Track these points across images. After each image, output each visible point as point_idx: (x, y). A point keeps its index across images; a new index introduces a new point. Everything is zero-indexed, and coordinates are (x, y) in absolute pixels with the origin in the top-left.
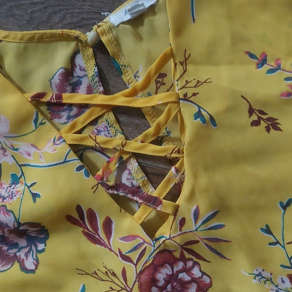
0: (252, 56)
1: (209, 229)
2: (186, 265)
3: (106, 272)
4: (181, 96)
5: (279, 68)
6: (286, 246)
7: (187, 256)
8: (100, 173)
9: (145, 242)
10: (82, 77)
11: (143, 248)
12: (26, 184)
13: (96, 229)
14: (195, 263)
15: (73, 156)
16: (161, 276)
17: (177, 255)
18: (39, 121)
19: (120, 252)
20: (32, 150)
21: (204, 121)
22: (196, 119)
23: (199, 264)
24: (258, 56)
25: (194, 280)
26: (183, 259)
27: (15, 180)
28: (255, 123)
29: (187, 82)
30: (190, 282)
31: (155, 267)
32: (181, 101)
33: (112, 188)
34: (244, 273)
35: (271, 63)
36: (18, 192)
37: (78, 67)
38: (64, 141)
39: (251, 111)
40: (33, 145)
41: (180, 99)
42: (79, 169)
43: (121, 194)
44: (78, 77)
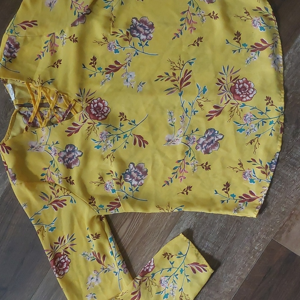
0: (37, 59)
1: (84, 93)
2: (92, 103)
3: (88, 130)
4: (41, 85)
5: (43, 53)
6: (97, 72)
7: (90, 102)
8: (58, 120)
9: (82, 114)
10: (28, 113)
11: (84, 115)
12: (52, 145)
13: (74, 129)
14: (93, 100)
15: (49, 127)
16: (93, 112)
17: (89, 105)
18: (35, 132)
19: (82, 123)
20: (43, 138)
21: (52, 82)
22: (50, 84)
23: (94, 99)
24: (38, 57)
25: (98, 103)
26: (90, 104)
27: (50, 148)
28: (58, 67)
29: (38, 81)
30: (98, 104)
31: (90, 113)
32: (43, 86)
33: (63, 119)
34: (100, 88)
35: (41, 54)
36: (54, 148)
37: (24, 113)
38: (44, 127)
39: (54, 66)
40: (41, 138)
41: (42, 86)
42: (54, 126)
43: (66, 117)
44: (27, 114)
